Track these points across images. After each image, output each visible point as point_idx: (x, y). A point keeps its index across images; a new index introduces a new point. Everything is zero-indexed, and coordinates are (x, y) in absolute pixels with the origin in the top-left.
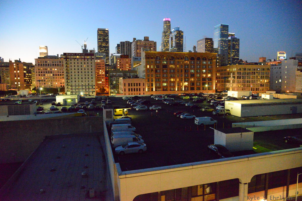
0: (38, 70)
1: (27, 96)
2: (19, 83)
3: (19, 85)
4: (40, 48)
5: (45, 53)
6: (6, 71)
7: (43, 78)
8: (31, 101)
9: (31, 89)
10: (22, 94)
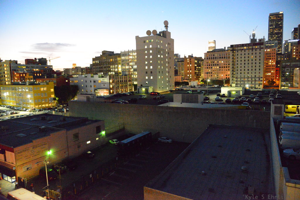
0: (206, 63)
1: (196, 87)
2: (191, 75)
3: (191, 77)
4: (209, 43)
5: (213, 47)
6: (182, 65)
7: (211, 70)
8: (199, 91)
9: (200, 81)
10: (192, 85)
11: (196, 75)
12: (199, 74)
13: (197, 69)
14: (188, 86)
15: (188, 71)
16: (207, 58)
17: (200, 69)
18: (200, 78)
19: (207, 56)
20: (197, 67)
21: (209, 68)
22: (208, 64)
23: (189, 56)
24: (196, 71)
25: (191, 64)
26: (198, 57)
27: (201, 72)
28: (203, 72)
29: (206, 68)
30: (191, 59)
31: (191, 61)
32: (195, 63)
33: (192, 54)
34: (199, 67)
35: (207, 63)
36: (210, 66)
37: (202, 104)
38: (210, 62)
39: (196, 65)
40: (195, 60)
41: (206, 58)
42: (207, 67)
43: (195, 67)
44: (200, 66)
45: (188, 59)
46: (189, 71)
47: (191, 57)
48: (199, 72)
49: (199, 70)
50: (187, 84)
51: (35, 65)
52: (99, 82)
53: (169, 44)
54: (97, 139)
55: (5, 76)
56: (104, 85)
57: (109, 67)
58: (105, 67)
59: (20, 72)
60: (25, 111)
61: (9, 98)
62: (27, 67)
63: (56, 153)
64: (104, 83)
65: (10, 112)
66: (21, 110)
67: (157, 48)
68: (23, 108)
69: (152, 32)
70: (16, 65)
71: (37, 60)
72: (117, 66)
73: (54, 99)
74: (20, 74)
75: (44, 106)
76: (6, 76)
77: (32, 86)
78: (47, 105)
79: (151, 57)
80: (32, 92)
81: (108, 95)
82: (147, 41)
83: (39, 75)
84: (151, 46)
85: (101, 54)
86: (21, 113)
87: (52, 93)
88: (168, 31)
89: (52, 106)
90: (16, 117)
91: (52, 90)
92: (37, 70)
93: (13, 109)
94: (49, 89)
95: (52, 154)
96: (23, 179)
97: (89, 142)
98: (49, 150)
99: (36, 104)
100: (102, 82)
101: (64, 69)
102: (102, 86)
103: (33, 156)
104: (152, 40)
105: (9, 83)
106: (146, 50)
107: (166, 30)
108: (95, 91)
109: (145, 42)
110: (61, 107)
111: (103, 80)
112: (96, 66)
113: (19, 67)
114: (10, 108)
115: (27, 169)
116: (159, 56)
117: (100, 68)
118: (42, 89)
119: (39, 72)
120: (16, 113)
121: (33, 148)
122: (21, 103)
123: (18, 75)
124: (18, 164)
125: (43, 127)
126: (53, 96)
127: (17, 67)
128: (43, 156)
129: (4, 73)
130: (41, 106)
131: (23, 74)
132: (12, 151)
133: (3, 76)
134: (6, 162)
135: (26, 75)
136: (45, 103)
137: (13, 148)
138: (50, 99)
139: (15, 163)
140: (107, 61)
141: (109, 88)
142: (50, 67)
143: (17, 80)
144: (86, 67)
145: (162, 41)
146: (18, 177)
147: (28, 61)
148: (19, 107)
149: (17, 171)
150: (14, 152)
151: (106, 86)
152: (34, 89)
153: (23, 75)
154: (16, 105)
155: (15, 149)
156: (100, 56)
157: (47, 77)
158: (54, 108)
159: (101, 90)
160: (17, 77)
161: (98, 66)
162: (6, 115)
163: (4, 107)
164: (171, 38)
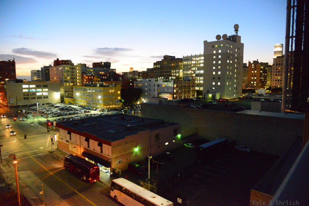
1: (264, 95)
2: (255, 82)
3: (255, 85)
4: (275, 47)
5: (280, 52)
7: (280, 78)
10: (259, 93)
11: (261, 82)
12: (265, 81)
13: (262, 76)
14: (254, 94)
15: (252, 78)
16: (277, 64)
17: (266, 75)
18: (266, 86)
19: (277, 62)
20: (263, 74)
21: (279, 75)
22: (278, 70)
23: (253, 61)
24: (262, 78)
25: (256, 70)
26: (264, 62)
27: (267, 79)
28: (269, 79)
29: (275, 75)
30: (256, 65)
31: (256, 67)
32: (261, 69)
33: (258, 60)
34: (264, 73)
35: (276, 69)
36: (280, 73)
37: (286, 114)
38: (280, 68)
39: (261, 72)
40: (261, 66)
41: (275, 64)
42: (276, 73)
43: (261, 73)
44: (266, 73)
45: (253, 65)
46: (254, 78)
47: (256, 62)
48: (265, 80)
49: (265, 77)
50: (253, 91)
51: (101, 69)
52: (163, 86)
53: (239, 49)
54: (174, 141)
55: (76, 78)
56: (168, 90)
57: (170, 72)
58: (166, 72)
59: (88, 75)
60: (95, 110)
61: (80, 98)
62: (94, 70)
63: (141, 150)
64: (168, 88)
65: (83, 111)
66: (91, 110)
67: (227, 53)
68: (93, 107)
69: (222, 36)
70: (85, 68)
71: (103, 64)
72: (178, 71)
73: (121, 101)
74: (89, 76)
75: (111, 106)
76: (78, 77)
77: (102, 88)
78: (114, 106)
79: (220, 62)
80: (102, 93)
81: (171, 99)
82: (216, 46)
83: (105, 77)
84: (220, 51)
85: (163, 59)
86: (93, 112)
87: (118, 95)
88: (238, 35)
89: (118, 107)
90: (90, 116)
91: (119, 92)
92: (102, 73)
93: (84, 108)
94: (116, 92)
95: (138, 151)
96: (118, 170)
97: (167, 144)
98: (136, 147)
99: (105, 105)
100: (166, 86)
101: (123, 73)
102: (166, 90)
103: (124, 151)
104: (222, 45)
105: (80, 84)
106: (214, 55)
107: (235, 34)
108: (158, 95)
109: (213, 46)
110: (126, 109)
111: (167, 84)
112: (157, 71)
113: (87, 70)
114: (81, 107)
115: (120, 162)
116: (228, 61)
117: (161, 72)
118: (111, 91)
119: (105, 75)
120: (89, 112)
121: (125, 144)
122: (91, 103)
123: (87, 77)
124: (114, 157)
125: (129, 125)
126: (119, 98)
127: (86, 70)
128: (132, 152)
129: (76, 75)
130: (108, 106)
131: (91, 76)
132: (109, 144)
133: (75, 78)
134: (102, 154)
135: (93, 78)
136: (112, 104)
137: (110, 142)
138: (116, 100)
139: (111, 156)
140: (169, 65)
141: (173, 92)
142: (114, 71)
143: (86, 82)
144: (143, 71)
145: (232, 46)
146: (113, 168)
147: (95, 65)
148: (89, 106)
149: (112, 163)
150: (111, 146)
151: (170, 90)
152: (104, 91)
153: (91, 78)
154: (86, 104)
155: (113, 143)
156: (161, 60)
157: (114, 80)
158: (120, 109)
159: (165, 94)
160: (86, 79)
161: (159, 71)
162: (80, 113)
163: (76, 106)
164: (241, 42)
